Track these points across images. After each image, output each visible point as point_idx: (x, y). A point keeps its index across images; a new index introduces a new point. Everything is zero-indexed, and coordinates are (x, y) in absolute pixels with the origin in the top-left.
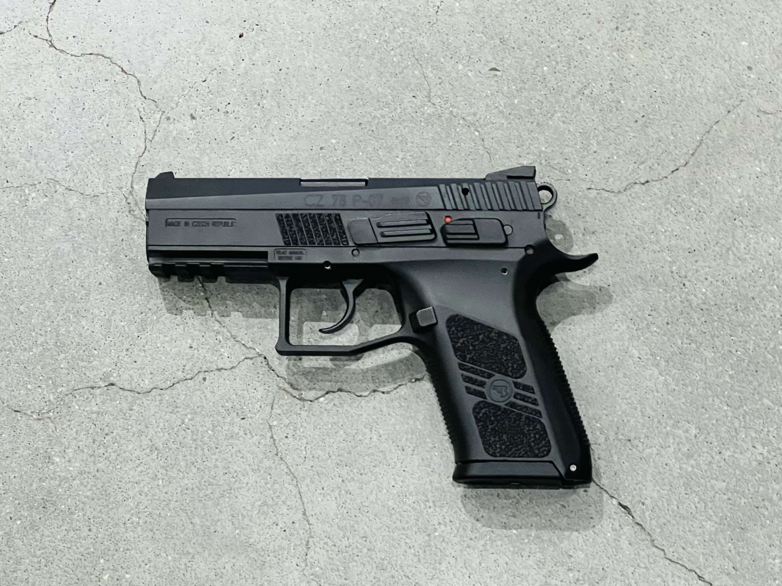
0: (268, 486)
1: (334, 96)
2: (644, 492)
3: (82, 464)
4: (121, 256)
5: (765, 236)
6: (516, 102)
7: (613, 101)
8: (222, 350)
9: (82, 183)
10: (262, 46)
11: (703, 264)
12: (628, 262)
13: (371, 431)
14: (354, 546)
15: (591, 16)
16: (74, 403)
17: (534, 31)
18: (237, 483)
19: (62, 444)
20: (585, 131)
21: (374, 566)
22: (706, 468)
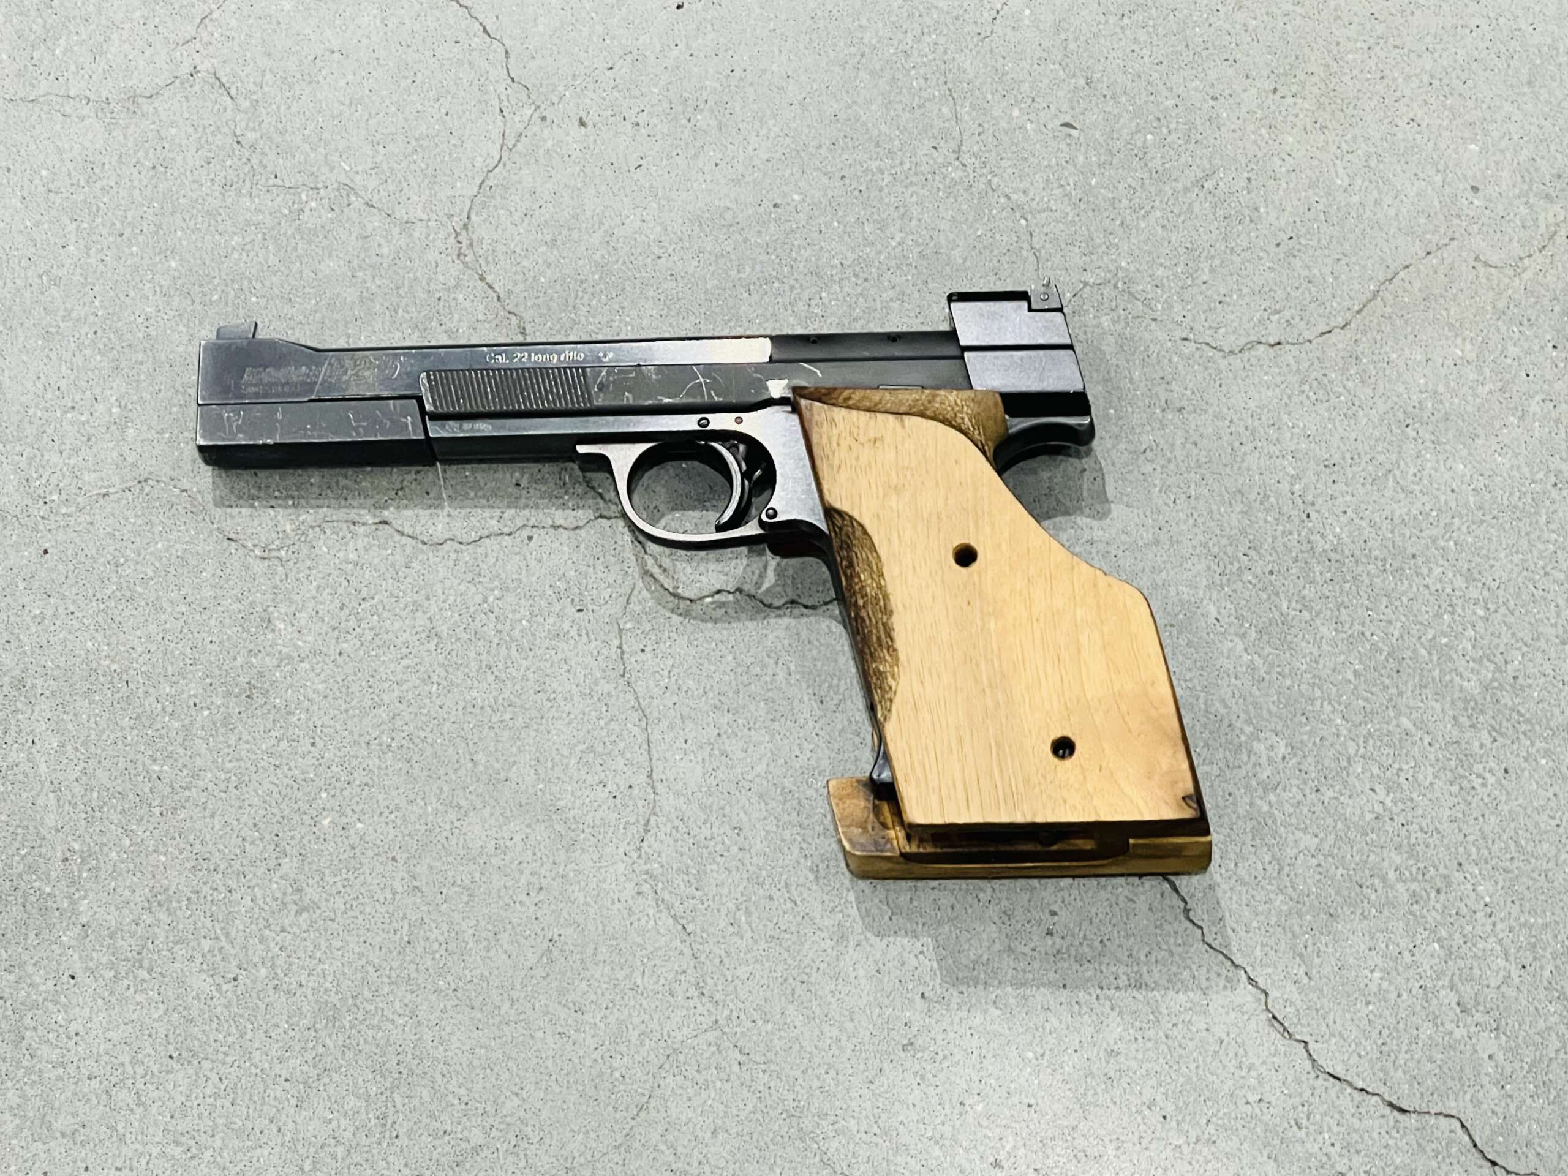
0: (602, 723)
1: (808, 126)
3: (318, 639)
4: (434, 324)
5: (1451, 459)
6: (1093, 182)
7: (1248, 207)
8: (566, 497)
9: (392, 198)
10: (709, 28)
11: (1345, 488)
12: (1226, 465)
13: (777, 663)
14: (719, 839)
15: (1238, 65)
16: (321, 543)
17: (1143, 76)
18: (554, 709)
19: (292, 603)
20: (1195, 246)
21: (745, 876)
22: (1291, 810)
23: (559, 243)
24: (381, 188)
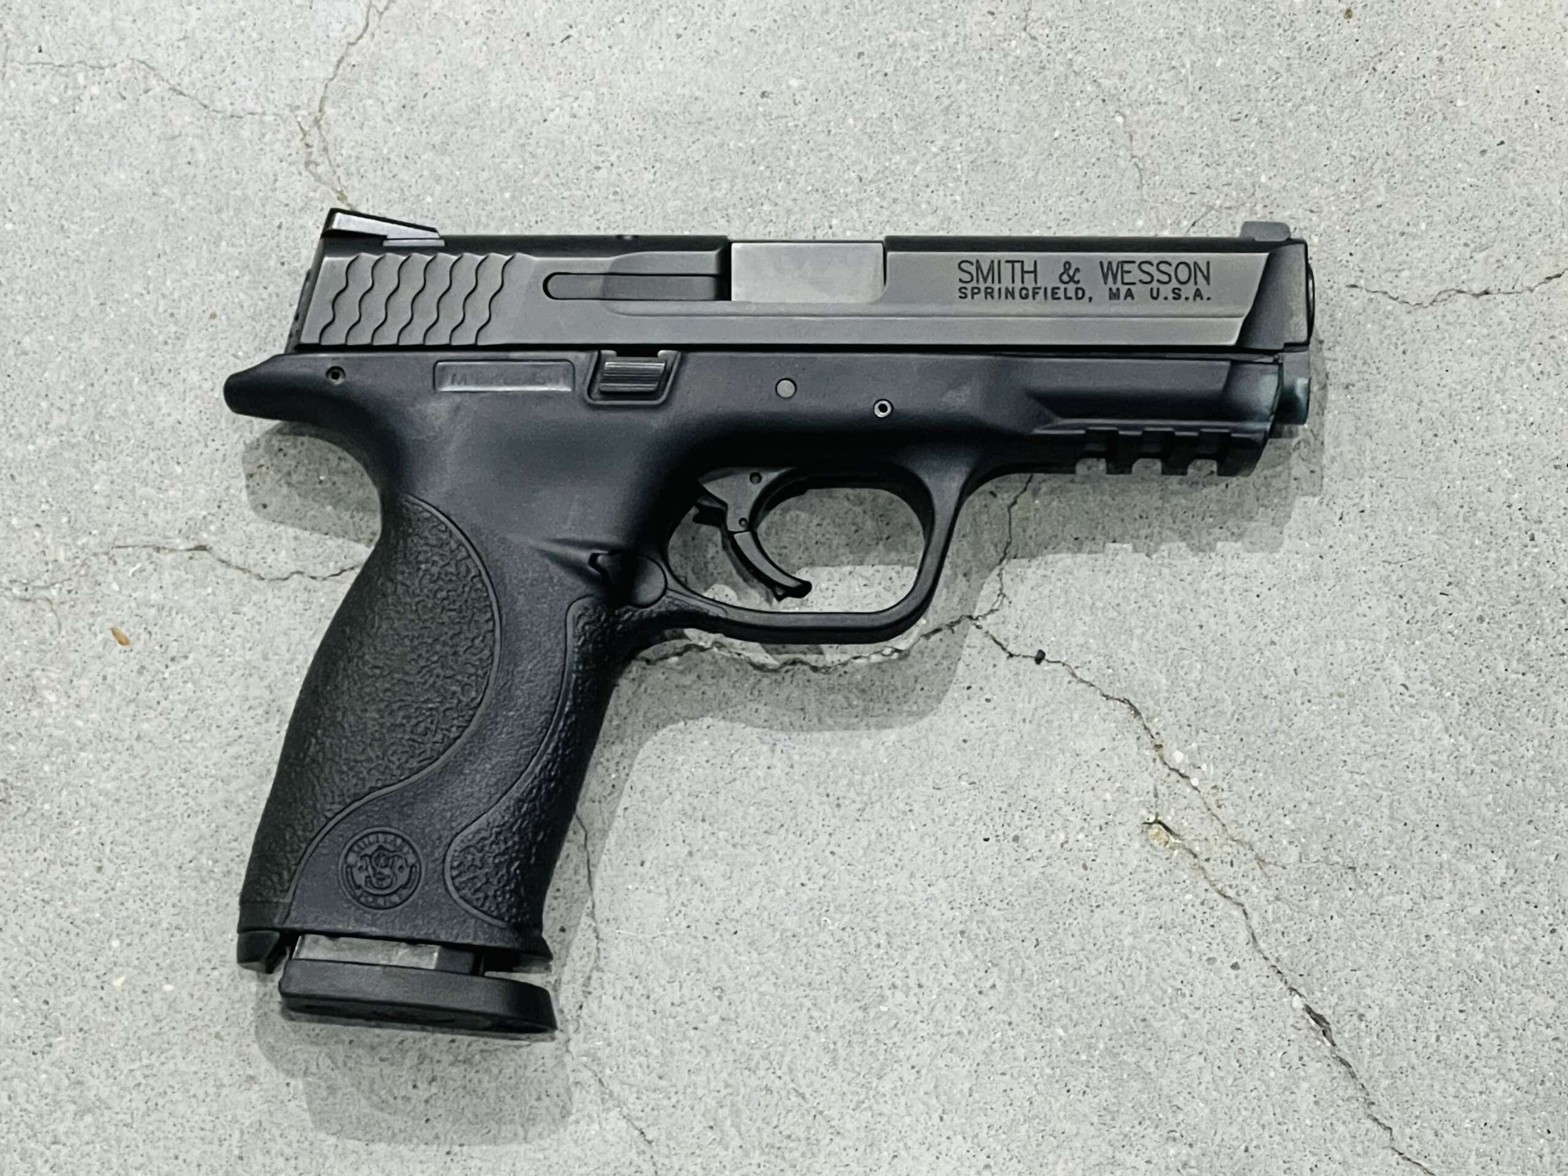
2: (1368, 991)
3: (107, 716)
4: (272, 263)
6: (1218, 64)
7: (1439, 98)
9: (210, 81)
12: (1414, 467)
13: (773, 751)
14: (691, 1005)
16: (110, 577)
19: (68, 665)
20: (1366, 155)
21: (731, 1057)
22: (1516, 960)
23: (452, 147)
24: (193, 68)
